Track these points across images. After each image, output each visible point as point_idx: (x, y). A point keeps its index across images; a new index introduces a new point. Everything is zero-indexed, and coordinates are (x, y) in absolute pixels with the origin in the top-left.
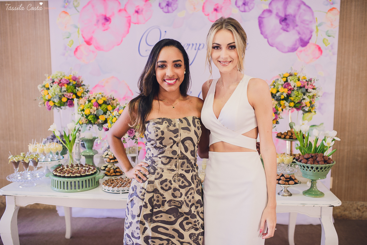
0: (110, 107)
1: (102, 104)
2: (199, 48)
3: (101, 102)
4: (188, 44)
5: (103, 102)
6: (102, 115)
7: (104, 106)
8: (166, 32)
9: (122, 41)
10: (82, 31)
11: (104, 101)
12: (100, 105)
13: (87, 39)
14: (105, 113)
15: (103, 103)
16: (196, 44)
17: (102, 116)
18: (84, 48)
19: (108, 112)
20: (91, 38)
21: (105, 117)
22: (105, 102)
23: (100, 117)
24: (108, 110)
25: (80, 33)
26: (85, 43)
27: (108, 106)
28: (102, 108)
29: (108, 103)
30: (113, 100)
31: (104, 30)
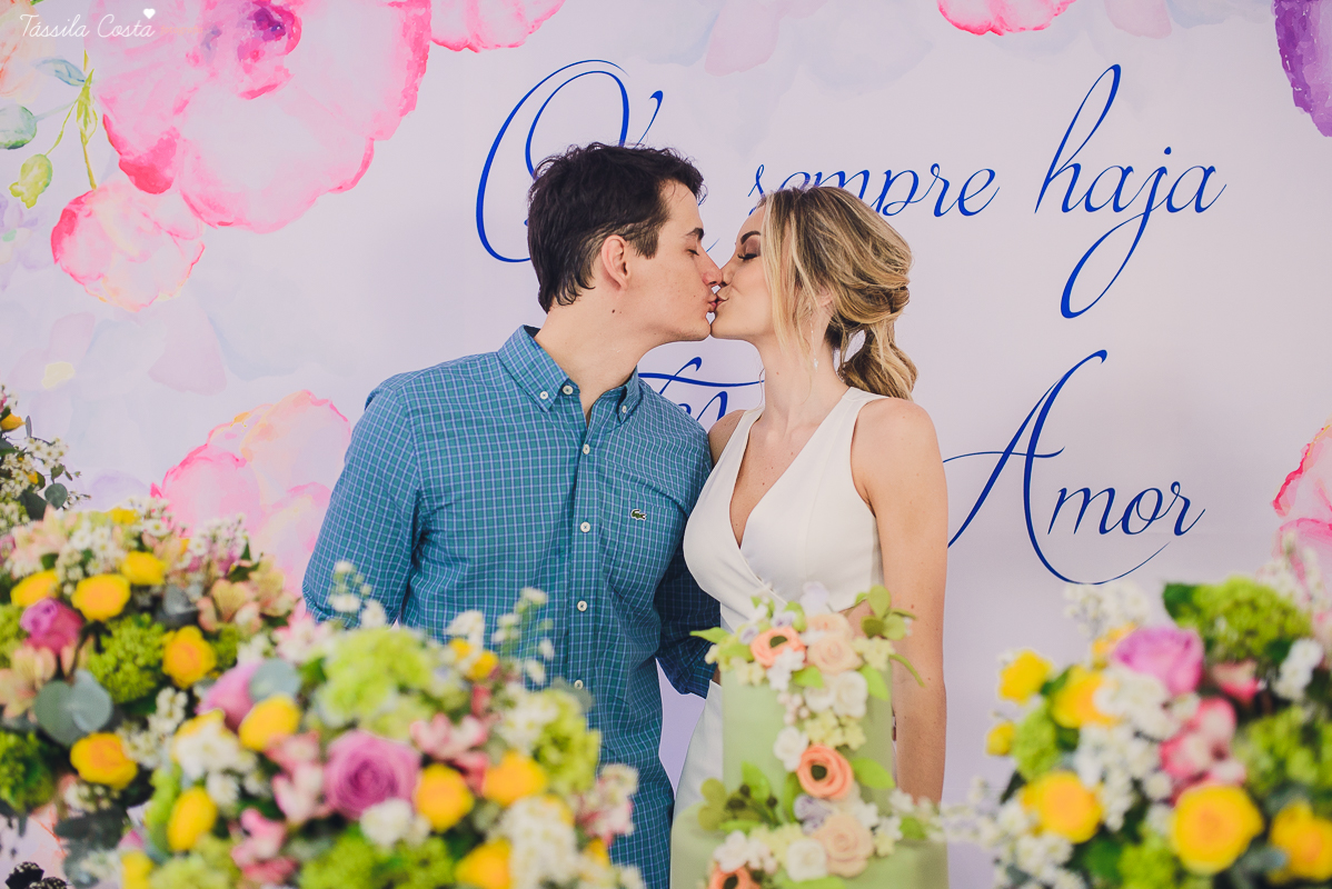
0: (186, 653)
1: (119, 618)
2: (882, 197)
3: (101, 598)
4: (807, 176)
5: (123, 595)
6: (109, 728)
7: (126, 638)
8: (658, 96)
9: (366, 165)
10: (108, 102)
11: (137, 589)
12: (95, 632)
13: (139, 147)
14: (133, 711)
15: (131, 609)
16: (866, 174)
17: (107, 737)
18: (118, 204)
19: (165, 697)
20: (167, 146)
21: (132, 755)
22: (145, 604)
23: (81, 755)
24: (166, 681)
25: (97, 110)
26: (124, 178)
27: (171, 635)
28: (109, 659)
29: (175, 608)
30: (240, 575)
31: (252, 94)
